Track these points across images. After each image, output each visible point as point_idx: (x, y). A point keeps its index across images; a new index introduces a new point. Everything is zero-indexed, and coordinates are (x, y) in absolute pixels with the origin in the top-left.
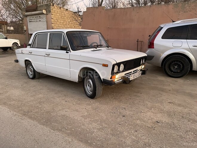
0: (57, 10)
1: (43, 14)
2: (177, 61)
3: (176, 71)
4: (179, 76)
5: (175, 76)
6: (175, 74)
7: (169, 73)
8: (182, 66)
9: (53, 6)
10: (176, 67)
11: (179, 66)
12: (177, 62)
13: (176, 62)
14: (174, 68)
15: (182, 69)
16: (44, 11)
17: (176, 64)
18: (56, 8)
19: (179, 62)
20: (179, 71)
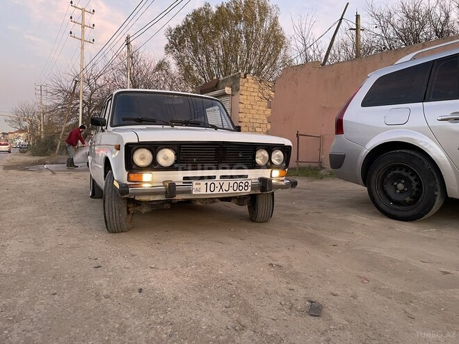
0: (254, 86)
1: (225, 95)
2: (401, 167)
3: (400, 198)
4: (409, 213)
5: (399, 214)
6: (401, 208)
7: (382, 205)
8: (415, 184)
9: (245, 77)
10: (401, 186)
11: (408, 183)
12: (401, 170)
13: (396, 172)
14: (396, 188)
15: (417, 192)
16: (228, 90)
17: (398, 178)
18: (253, 81)
19: (407, 171)
20: (408, 199)
